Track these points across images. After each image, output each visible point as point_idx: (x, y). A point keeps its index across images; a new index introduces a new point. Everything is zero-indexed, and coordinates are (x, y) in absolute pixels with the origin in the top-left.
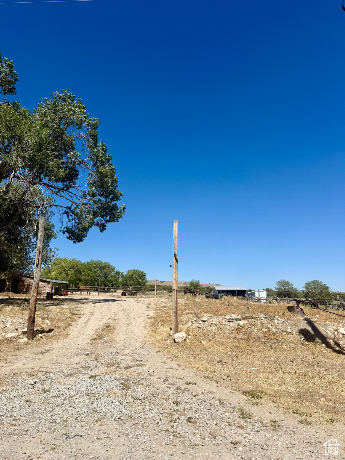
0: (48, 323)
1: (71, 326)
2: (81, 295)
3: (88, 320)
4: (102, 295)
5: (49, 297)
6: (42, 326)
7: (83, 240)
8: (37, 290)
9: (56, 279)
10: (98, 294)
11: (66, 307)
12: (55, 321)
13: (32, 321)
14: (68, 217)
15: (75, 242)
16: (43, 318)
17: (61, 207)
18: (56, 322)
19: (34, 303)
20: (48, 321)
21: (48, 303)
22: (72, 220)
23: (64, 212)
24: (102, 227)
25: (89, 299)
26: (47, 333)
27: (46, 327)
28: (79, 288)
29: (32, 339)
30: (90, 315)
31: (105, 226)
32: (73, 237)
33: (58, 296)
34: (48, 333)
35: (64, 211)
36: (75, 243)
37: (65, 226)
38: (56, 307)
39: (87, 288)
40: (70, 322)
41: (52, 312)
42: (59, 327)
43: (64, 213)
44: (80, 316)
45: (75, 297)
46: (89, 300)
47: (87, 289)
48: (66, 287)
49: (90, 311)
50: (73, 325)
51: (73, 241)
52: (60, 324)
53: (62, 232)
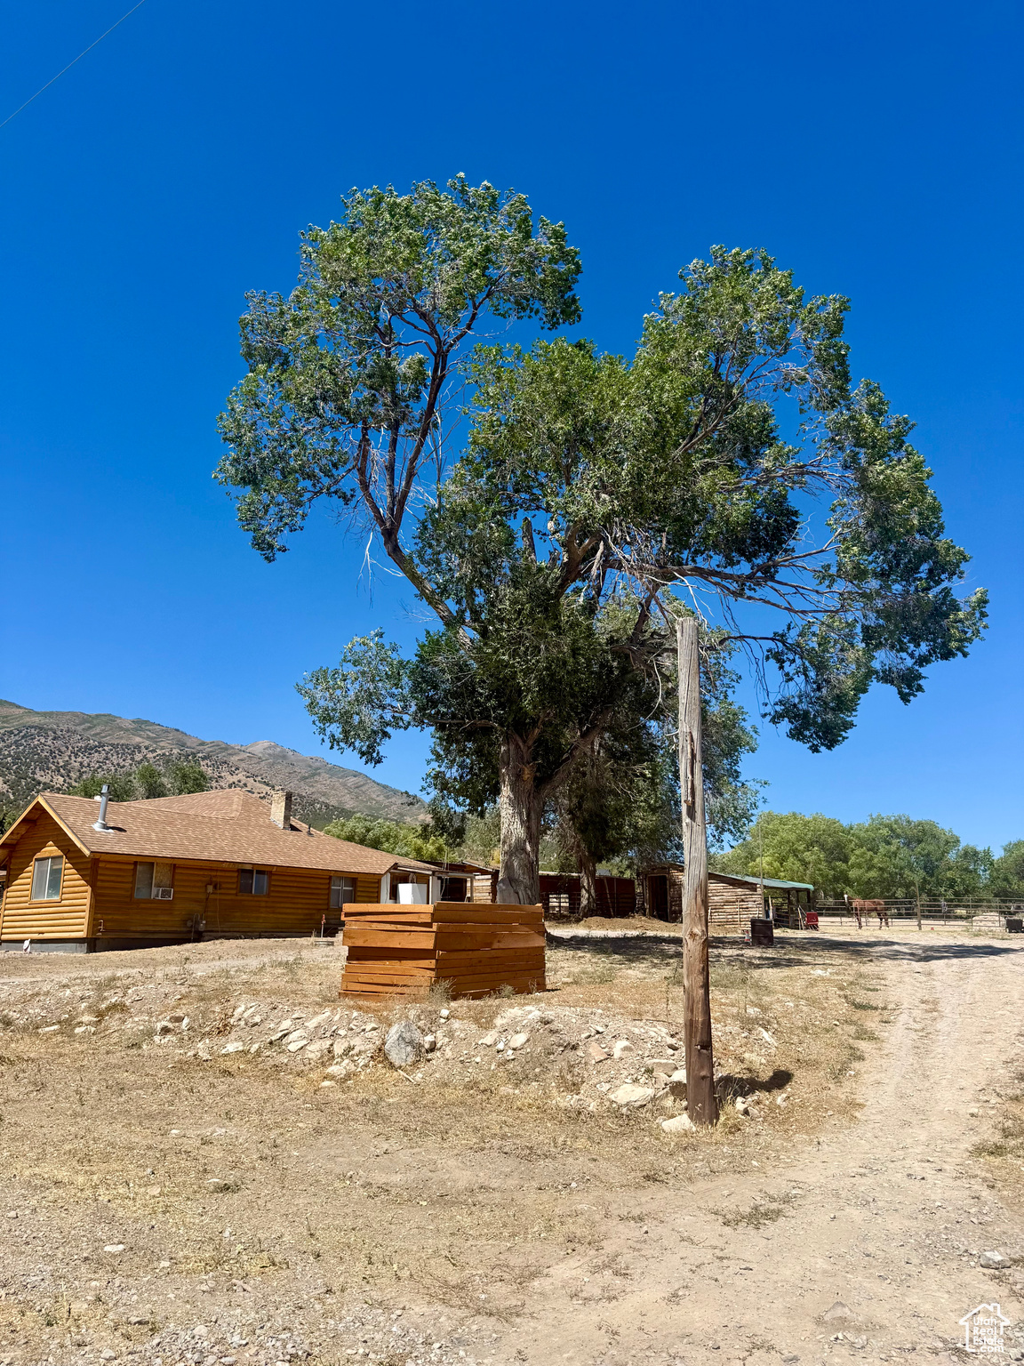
0: (767, 1045)
1: (862, 1063)
2: (860, 927)
3: (925, 1034)
4: (932, 929)
5: (761, 934)
6: (746, 1055)
7: (844, 738)
8: (703, 912)
9: (775, 876)
10: (920, 925)
11: (823, 971)
12: (791, 1033)
13: (700, 1041)
14: (781, 667)
15: (815, 749)
16: (748, 1024)
17: (755, 638)
18: (796, 1040)
19: (699, 966)
20: (766, 1036)
21: (758, 955)
22: (796, 677)
23: (766, 653)
24: (908, 684)
25: (893, 943)
26: (769, 1091)
27: (760, 1062)
28: (851, 904)
29: (711, 1123)
30: (927, 1011)
31: (920, 677)
32: (807, 733)
33: (789, 930)
34: (775, 1092)
35: (768, 651)
36: (818, 751)
37: (774, 698)
38: (786, 972)
39: (878, 907)
40: (851, 1041)
41: (775, 992)
42: (813, 1064)
43: (768, 658)
44: (886, 1013)
45: (843, 935)
46: (896, 947)
47: (876, 909)
48: (809, 902)
49: (919, 995)
50: (866, 1055)
51: (808, 745)
52: (815, 1048)
53: (769, 718)
